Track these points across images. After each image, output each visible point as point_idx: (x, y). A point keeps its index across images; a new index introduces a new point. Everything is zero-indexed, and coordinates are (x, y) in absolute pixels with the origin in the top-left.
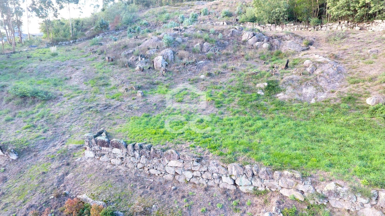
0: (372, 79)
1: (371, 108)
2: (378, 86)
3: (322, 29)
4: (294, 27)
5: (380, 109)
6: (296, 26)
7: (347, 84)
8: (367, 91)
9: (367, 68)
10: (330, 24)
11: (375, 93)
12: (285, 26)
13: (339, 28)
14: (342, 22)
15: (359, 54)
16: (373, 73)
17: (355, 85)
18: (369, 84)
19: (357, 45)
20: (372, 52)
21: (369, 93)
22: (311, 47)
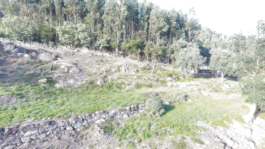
0: (96, 74)
1: (101, 86)
2: (99, 76)
3: (57, 48)
4: (39, 45)
5: (104, 85)
6: (40, 45)
7: (87, 76)
8: (96, 78)
9: (91, 69)
10: (62, 46)
11: (99, 79)
12: (32, 44)
13: (67, 49)
14: (68, 46)
15: (84, 63)
16: (94, 71)
17: (90, 77)
18: (95, 76)
19: (81, 59)
20: (89, 62)
21: (97, 80)
22: (58, 58)
